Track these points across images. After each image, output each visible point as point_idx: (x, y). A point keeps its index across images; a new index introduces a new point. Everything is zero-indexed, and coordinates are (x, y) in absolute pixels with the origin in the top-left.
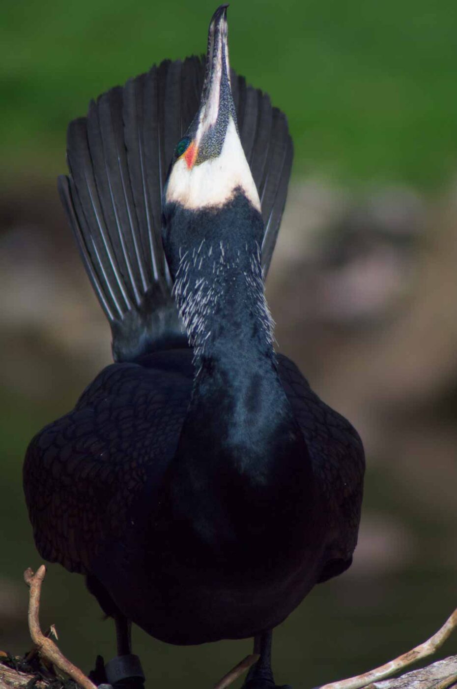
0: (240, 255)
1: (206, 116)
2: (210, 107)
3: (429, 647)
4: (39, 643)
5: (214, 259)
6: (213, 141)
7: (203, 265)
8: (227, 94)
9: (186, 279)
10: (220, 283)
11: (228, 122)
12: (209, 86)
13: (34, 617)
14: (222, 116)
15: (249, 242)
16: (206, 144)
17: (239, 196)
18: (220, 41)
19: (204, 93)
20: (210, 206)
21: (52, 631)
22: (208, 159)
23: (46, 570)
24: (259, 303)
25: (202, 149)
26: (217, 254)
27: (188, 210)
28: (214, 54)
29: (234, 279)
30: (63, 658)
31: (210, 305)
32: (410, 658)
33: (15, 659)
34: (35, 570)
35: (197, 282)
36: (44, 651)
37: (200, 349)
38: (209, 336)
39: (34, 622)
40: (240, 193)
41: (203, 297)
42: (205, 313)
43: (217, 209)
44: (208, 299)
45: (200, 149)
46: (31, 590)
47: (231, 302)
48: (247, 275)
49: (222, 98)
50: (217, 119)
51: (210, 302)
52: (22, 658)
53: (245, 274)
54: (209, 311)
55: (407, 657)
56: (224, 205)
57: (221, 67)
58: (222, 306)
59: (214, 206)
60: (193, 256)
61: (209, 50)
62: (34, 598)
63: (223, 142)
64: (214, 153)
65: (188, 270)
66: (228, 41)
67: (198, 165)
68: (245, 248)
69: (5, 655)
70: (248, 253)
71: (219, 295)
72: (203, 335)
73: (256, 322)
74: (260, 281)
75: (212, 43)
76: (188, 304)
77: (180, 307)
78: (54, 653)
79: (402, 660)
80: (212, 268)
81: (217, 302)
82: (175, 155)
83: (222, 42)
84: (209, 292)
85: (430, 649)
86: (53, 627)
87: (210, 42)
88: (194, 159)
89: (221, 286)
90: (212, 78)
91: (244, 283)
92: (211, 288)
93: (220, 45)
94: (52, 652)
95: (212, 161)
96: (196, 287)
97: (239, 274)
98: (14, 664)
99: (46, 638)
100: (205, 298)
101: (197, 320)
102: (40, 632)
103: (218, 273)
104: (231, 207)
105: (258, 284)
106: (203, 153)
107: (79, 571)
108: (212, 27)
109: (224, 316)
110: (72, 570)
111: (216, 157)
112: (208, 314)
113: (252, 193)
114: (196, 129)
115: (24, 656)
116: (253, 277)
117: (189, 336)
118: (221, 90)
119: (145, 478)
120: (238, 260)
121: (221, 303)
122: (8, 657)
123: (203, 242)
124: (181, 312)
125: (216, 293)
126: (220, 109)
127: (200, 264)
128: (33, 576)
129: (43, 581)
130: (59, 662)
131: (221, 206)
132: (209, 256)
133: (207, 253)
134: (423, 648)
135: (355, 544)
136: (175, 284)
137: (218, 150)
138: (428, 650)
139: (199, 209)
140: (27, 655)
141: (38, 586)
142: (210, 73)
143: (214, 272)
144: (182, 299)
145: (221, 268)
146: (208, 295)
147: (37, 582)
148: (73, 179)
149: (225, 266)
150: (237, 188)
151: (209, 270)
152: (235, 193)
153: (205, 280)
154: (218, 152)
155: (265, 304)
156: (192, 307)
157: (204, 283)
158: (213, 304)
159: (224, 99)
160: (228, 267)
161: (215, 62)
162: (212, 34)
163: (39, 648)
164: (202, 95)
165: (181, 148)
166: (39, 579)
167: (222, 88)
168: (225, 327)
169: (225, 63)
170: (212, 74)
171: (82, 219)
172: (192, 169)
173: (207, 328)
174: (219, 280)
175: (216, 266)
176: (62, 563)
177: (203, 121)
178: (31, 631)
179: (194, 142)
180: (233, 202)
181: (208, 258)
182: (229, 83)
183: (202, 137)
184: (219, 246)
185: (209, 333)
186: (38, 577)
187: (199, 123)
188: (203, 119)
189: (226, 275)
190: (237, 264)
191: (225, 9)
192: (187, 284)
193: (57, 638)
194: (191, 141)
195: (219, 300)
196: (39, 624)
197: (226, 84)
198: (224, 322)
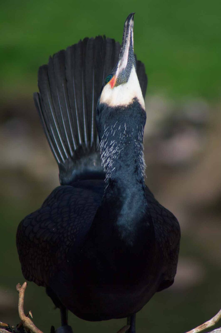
0: (134, 131)
1: (121, 65)
2: (123, 60)
3: (212, 322)
4: (23, 320)
5: (121, 132)
6: (124, 76)
7: (115, 134)
8: (132, 55)
9: (107, 140)
10: (122, 144)
11: (132, 67)
12: (123, 51)
13: (21, 307)
14: (129, 64)
15: (138, 125)
16: (121, 77)
17: (135, 102)
18: (130, 30)
19: (120, 54)
20: (121, 106)
21: (30, 314)
22: (121, 84)
23: (27, 284)
24: (140, 156)
25: (118, 79)
26: (123, 129)
27: (110, 107)
28: (127, 36)
29: (130, 142)
30: (35, 327)
31: (116, 154)
32: (202, 327)
33: (12, 327)
34: (22, 284)
35: (111, 142)
36: (26, 324)
37: (109, 175)
38: (114, 169)
39: (21, 309)
40: (136, 101)
41: (113, 150)
42: (113, 157)
43: (125, 107)
44: (116, 151)
45: (118, 80)
46: (20, 294)
47: (126, 154)
48: (136, 141)
49: (129, 56)
50: (127, 66)
51: (117, 153)
52: (15, 327)
53: (135, 140)
54: (115, 157)
55: (201, 327)
56: (128, 106)
57: (130, 41)
58: (122, 156)
59: (123, 106)
60: (111, 129)
61: (124, 34)
62: (21, 298)
63: (129, 76)
64: (124, 81)
65: (108, 136)
66: (133, 30)
67: (116, 87)
68: (136, 128)
69: (7, 325)
70: (138, 130)
71: (121, 150)
72: (111, 168)
73: (137, 165)
74: (141, 144)
75: (126, 31)
76: (106, 152)
77: (102, 153)
78: (31, 324)
79: (199, 328)
80: (119, 136)
81: (120, 153)
82: (105, 83)
83: (131, 30)
84: (117, 148)
85: (213, 323)
86: (30, 312)
87: (125, 30)
88: (114, 84)
89: (123, 145)
90: (125, 47)
91: (134, 145)
92: (118, 146)
93: (130, 31)
94: (30, 324)
95: (123, 85)
96: (111, 144)
97: (132, 140)
98: (11, 330)
99: (27, 317)
100: (114, 150)
101: (109, 161)
102: (24, 315)
103: (122, 139)
104: (131, 107)
105: (141, 146)
106: (119, 81)
107: (43, 285)
108: (126, 23)
109: (122, 161)
110: (39, 285)
111: (125, 83)
112: (115, 159)
113: (142, 101)
114: (116, 70)
115: (16, 326)
116: (139, 143)
117: (104, 168)
118: (129, 52)
119: (75, 240)
120: (132, 133)
121: (122, 154)
122: (8, 326)
123: (116, 122)
124: (102, 156)
125: (120, 149)
126: (128, 61)
127: (114, 133)
128: (20, 287)
129: (25, 290)
130: (33, 329)
131: (126, 106)
132: (119, 129)
133: (118, 128)
134: (209, 323)
135: (175, 273)
136: (101, 142)
137: (126, 80)
138: (211, 323)
139: (116, 106)
140: (18, 325)
141: (23, 292)
142: (124, 45)
143: (120, 138)
144: (104, 149)
145: (124, 136)
146: (116, 149)
147: (22, 290)
148: (41, 94)
149: (126, 136)
150: (135, 98)
151: (118, 137)
152: (134, 100)
153: (115, 142)
154: (126, 81)
155: (143, 156)
156: (108, 154)
157: (115, 143)
158: (118, 154)
159: (130, 57)
160: (127, 136)
161: (127, 39)
162: (126, 27)
163: (23, 322)
164: (120, 55)
165: (108, 79)
166: (24, 289)
167: (130, 52)
168: (122, 166)
169: (132, 40)
170: (125, 45)
171: (45, 114)
172: (113, 89)
173: (114, 166)
174: (122, 142)
175: (121, 135)
176: (35, 282)
177: (119, 67)
178: (19, 314)
179: (115, 76)
180: (132, 105)
181: (118, 131)
182: (133, 49)
183: (119, 74)
184: (124, 125)
185: (114, 168)
186: (23, 288)
187: (118, 67)
188: (120, 66)
189: (126, 140)
190: (131, 135)
191: (133, 15)
192: (107, 142)
193: (32, 317)
194: (113, 76)
195: (121, 152)
196: (23, 311)
197: (132, 50)
198: (122, 164)
